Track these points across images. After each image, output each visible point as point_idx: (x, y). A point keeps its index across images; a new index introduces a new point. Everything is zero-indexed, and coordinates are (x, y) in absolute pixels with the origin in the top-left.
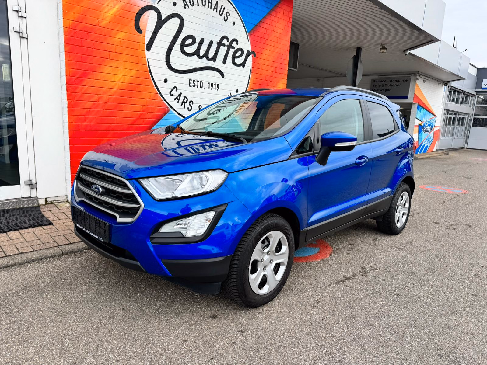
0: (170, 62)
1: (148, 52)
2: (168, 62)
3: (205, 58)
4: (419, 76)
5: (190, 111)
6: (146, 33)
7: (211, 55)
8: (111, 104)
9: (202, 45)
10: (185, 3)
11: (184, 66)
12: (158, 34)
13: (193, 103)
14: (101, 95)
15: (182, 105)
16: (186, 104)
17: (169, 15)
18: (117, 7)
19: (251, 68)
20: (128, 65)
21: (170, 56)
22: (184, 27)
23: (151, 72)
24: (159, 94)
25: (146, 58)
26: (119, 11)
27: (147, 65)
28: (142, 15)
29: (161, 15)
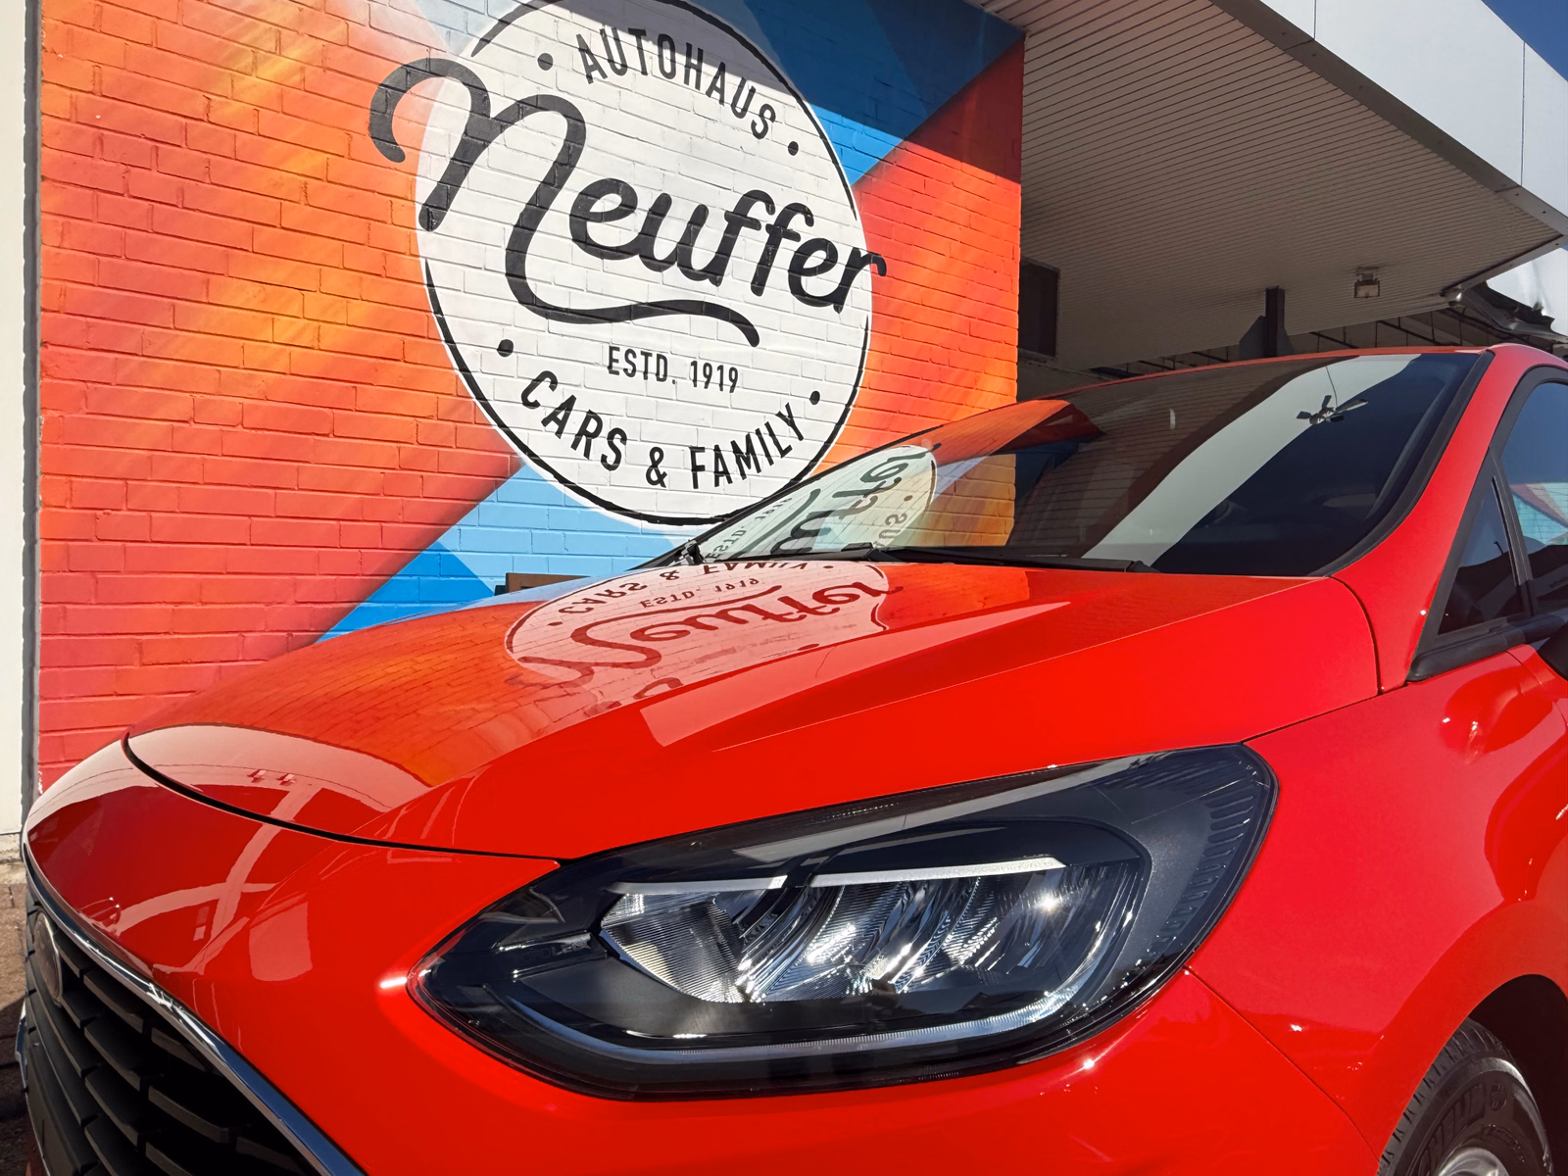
0: (524, 278)
1: (430, 235)
2: (515, 273)
3: (675, 269)
5: (610, 468)
6: (421, 161)
7: (701, 258)
8: (253, 432)
9: (661, 219)
10: (590, 63)
11: (585, 293)
12: (475, 166)
13: (624, 439)
14: (207, 397)
15: (575, 446)
16: (593, 440)
17: (520, 102)
19: (870, 314)
20: (335, 280)
21: (525, 253)
22: (586, 150)
23: (438, 310)
24: (475, 400)
25: (418, 256)
26: (302, 69)
27: (423, 284)
28: (404, 92)
29: (487, 98)
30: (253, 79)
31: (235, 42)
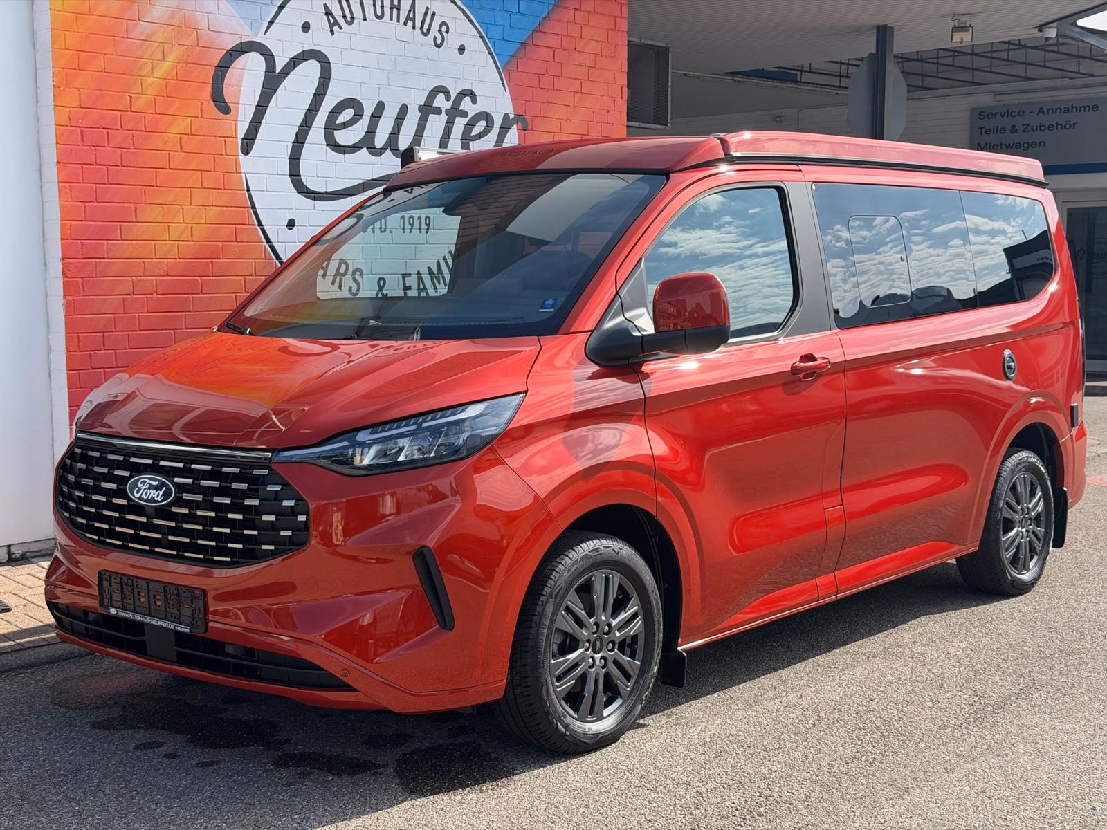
0: (300, 176)
1: (247, 157)
2: (295, 175)
3: (388, 153)
5: (354, 294)
6: (240, 111)
7: (404, 143)
8: (162, 296)
9: (379, 120)
10: (332, 21)
11: (334, 180)
12: (269, 108)
13: (362, 274)
14: (139, 278)
15: (333, 283)
17: (293, 58)
18: (171, 58)
20: (199, 196)
21: (299, 159)
22: (332, 81)
23: (253, 207)
24: (275, 260)
25: (241, 173)
26: (176, 66)
27: (244, 190)
28: (229, 68)
29: (274, 61)
30: (152, 79)
31: (141, 58)
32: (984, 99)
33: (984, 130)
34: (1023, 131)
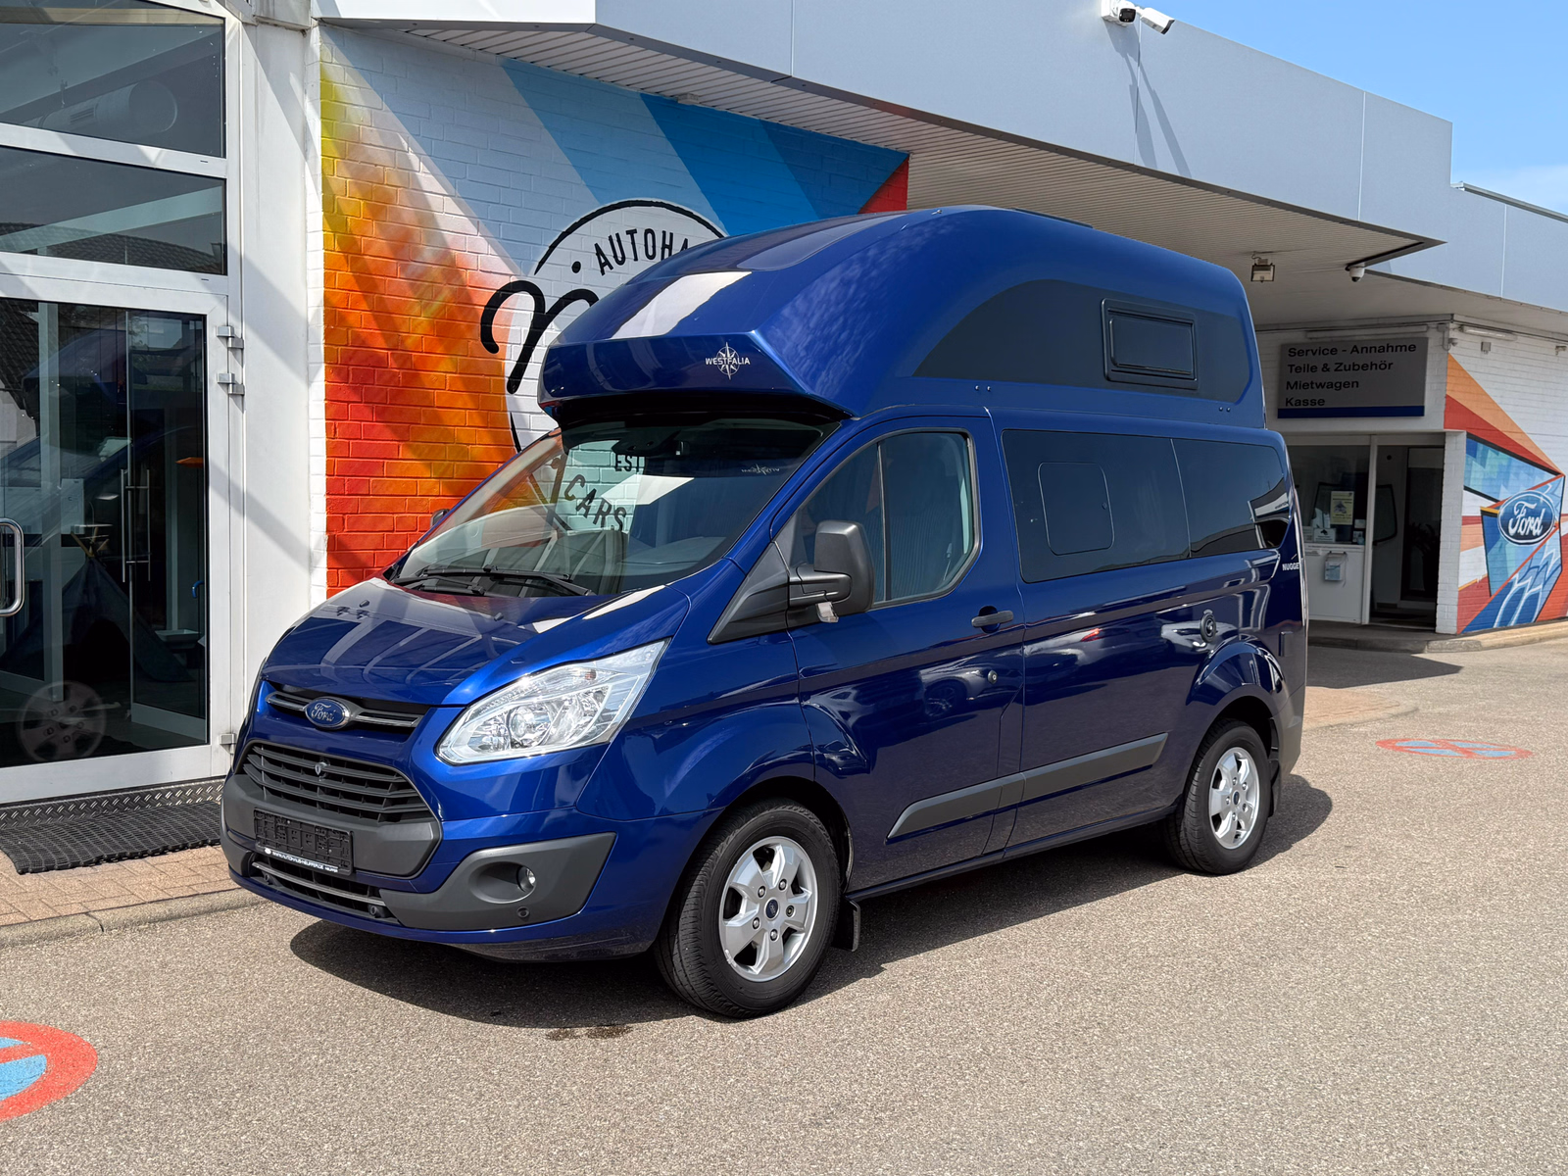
1: (513, 395)
4: (1461, 327)
6: (508, 350)
10: (603, 261)
13: (625, 514)
14: (401, 515)
15: (595, 522)
16: (606, 517)
17: (564, 297)
18: (442, 297)
23: (517, 445)
25: (507, 411)
26: (446, 306)
27: (509, 428)
28: (498, 307)
29: (543, 300)
32: (1297, 337)
33: (1294, 368)
34: (1336, 370)
